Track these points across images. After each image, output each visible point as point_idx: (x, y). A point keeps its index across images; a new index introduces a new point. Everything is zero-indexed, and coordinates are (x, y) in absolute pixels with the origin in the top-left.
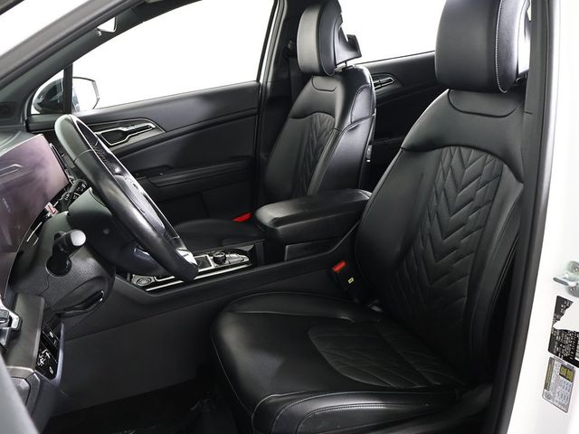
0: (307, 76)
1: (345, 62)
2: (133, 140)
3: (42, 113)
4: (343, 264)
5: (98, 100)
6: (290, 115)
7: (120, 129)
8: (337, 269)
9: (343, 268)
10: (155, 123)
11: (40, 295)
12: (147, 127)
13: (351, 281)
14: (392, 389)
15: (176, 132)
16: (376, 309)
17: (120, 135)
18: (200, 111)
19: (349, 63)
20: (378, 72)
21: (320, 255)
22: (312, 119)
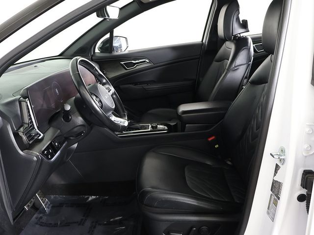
0: (224, 41)
1: (240, 34)
2: (138, 67)
3: (101, 52)
4: (213, 137)
5: (127, 47)
6: (214, 60)
7: (133, 61)
8: (210, 139)
9: (213, 139)
10: (149, 60)
11: (59, 129)
12: (145, 61)
13: (217, 146)
14: (212, 199)
15: (158, 65)
16: (229, 163)
17: (133, 64)
18: (171, 55)
19: (242, 35)
20: (255, 40)
21: (204, 131)
22: (223, 63)
